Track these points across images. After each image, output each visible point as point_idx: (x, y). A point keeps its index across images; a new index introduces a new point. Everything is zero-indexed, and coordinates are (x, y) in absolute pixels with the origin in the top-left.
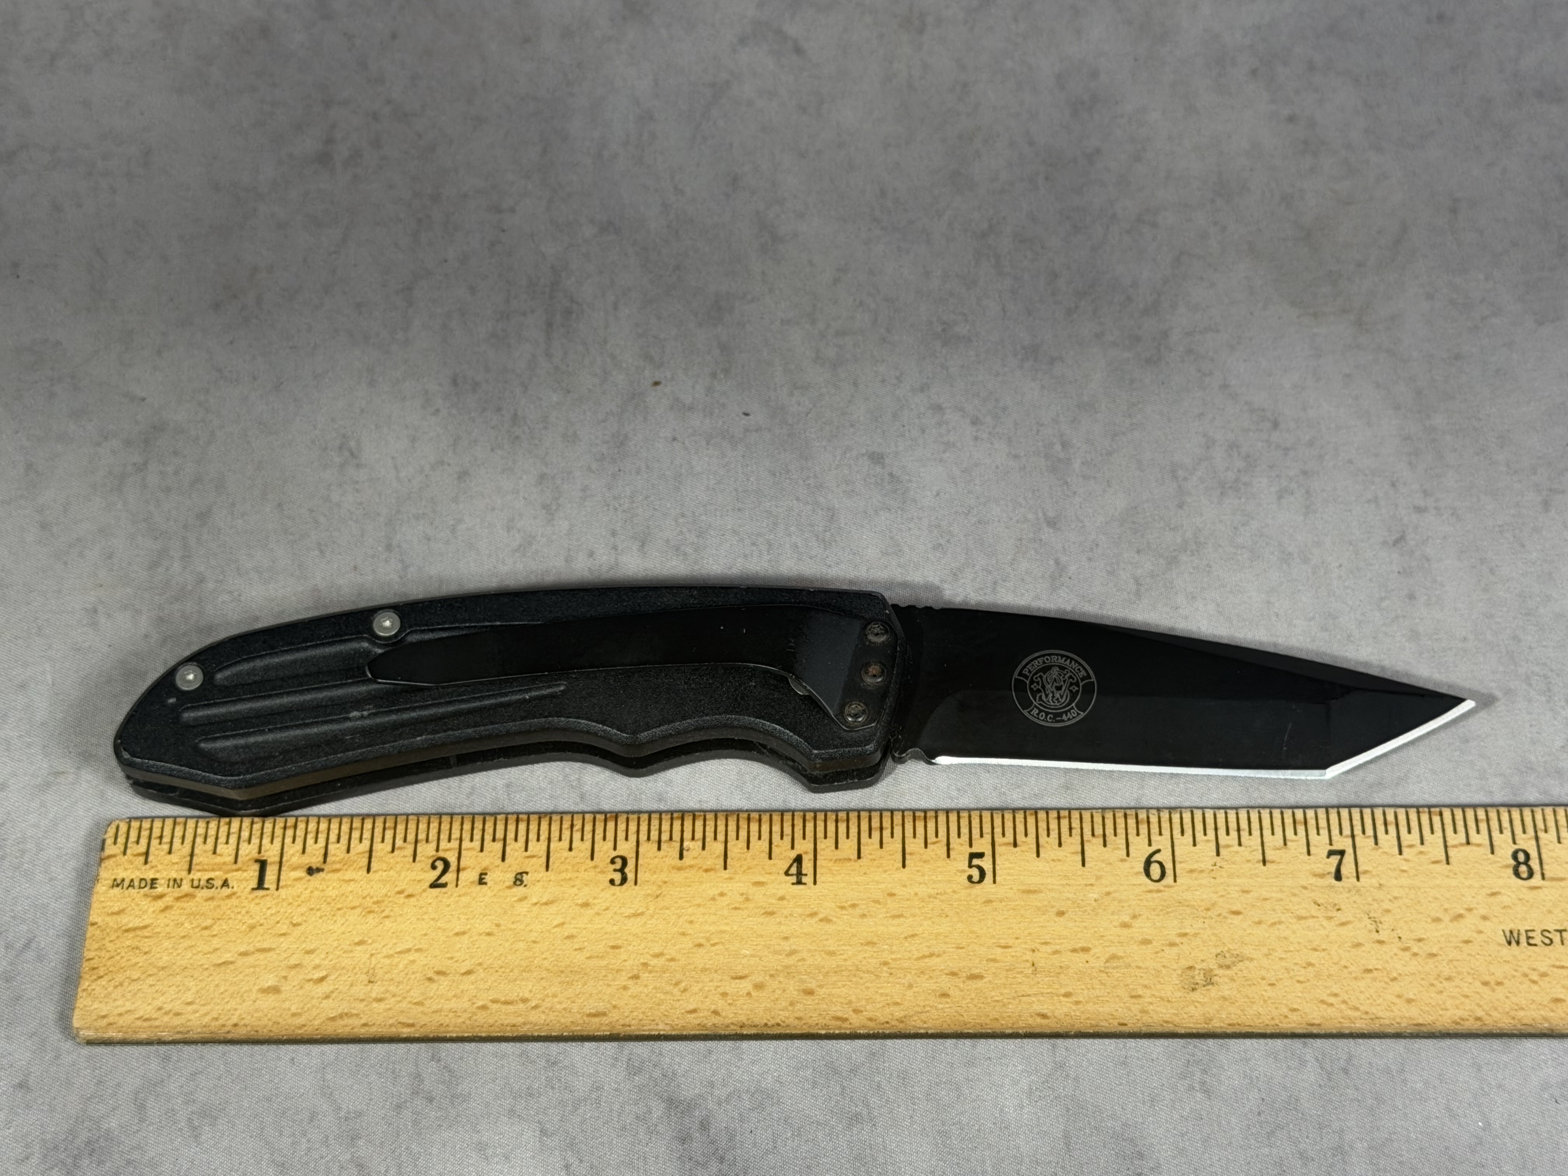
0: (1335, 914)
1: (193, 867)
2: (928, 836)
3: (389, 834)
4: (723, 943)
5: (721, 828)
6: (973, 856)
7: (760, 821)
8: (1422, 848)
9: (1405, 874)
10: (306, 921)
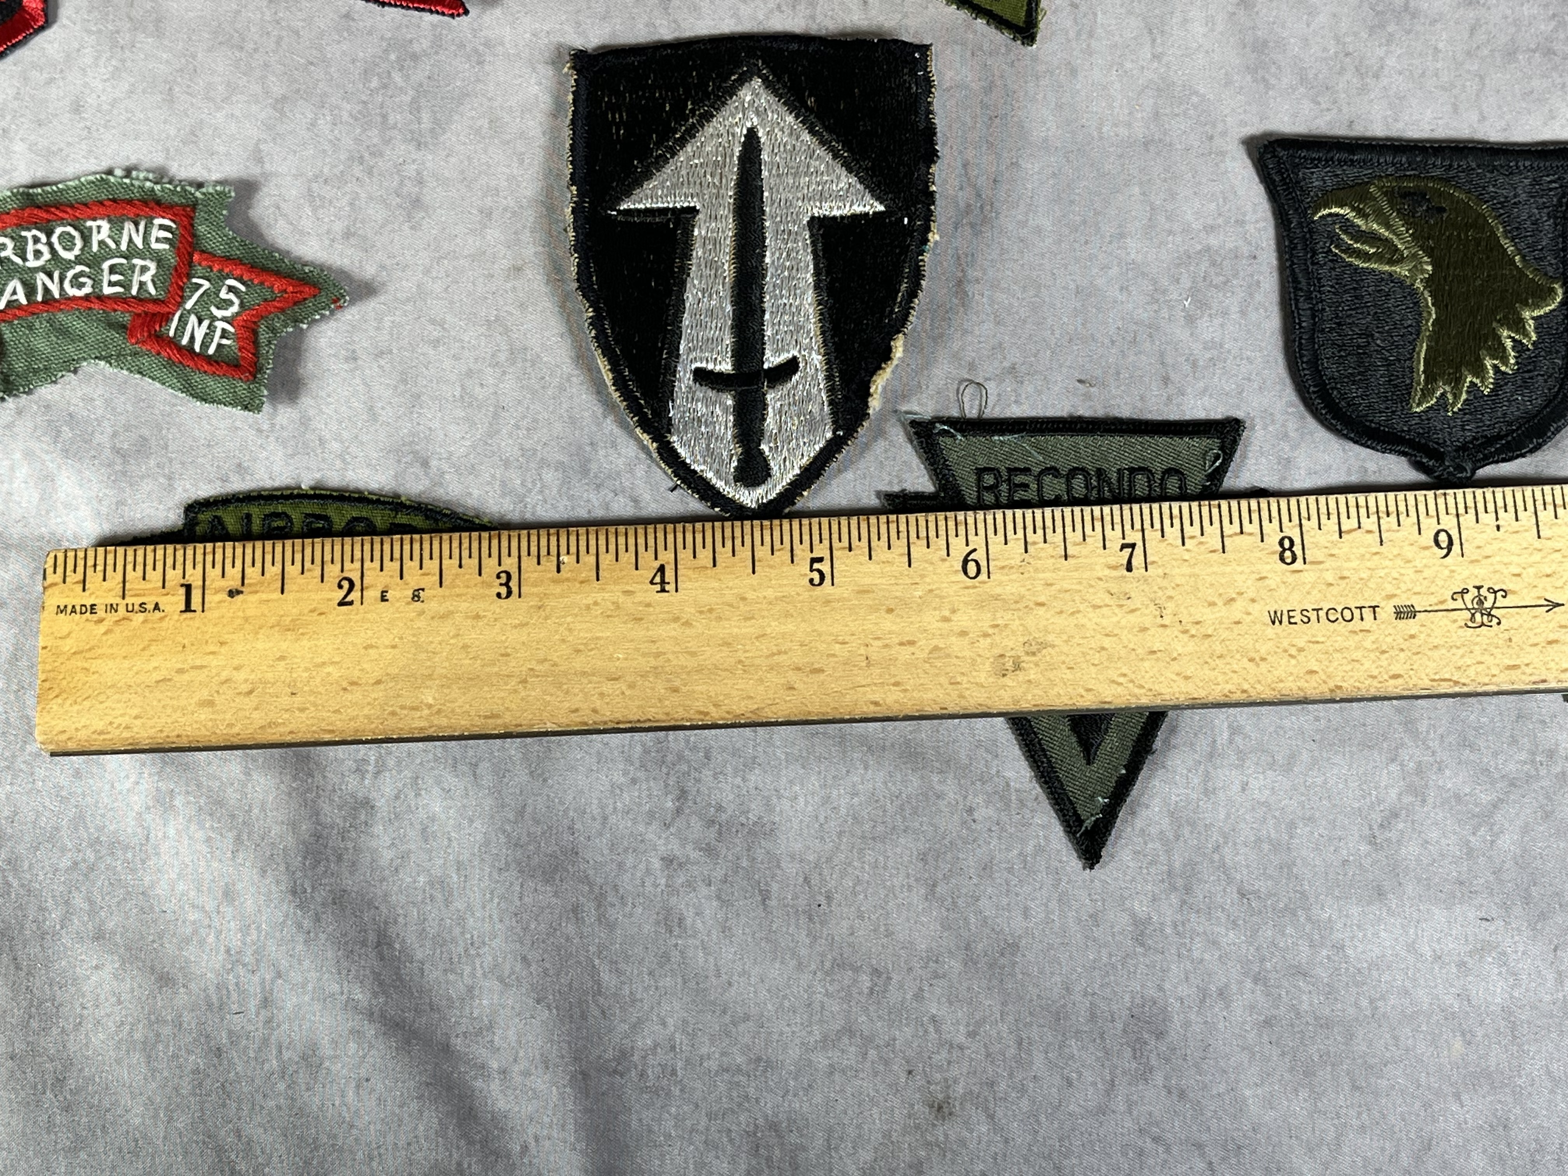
0: (1125, 602)
1: (127, 593)
2: (775, 543)
3: (298, 557)
4: (598, 649)
5: (593, 542)
7: (626, 534)
8: (1203, 539)
10: (231, 640)
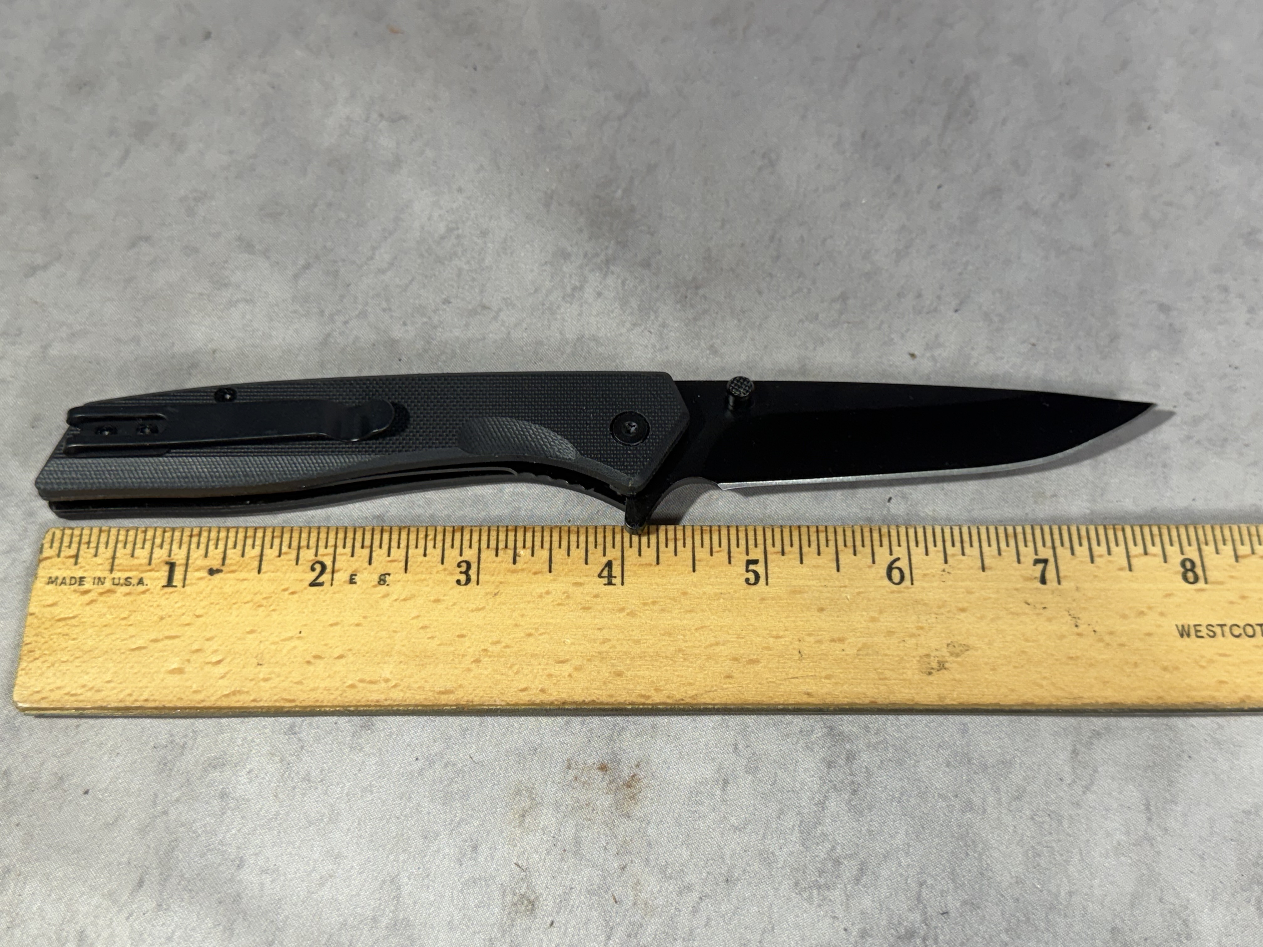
0: (1042, 611)
1: (115, 567)
2: (713, 546)
3: (277, 542)
4: (549, 634)
5: (547, 539)
6: (749, 562)
7: (578, 532)
8: (1110, 558)
9: (1097, 579)
10: (206, 613)
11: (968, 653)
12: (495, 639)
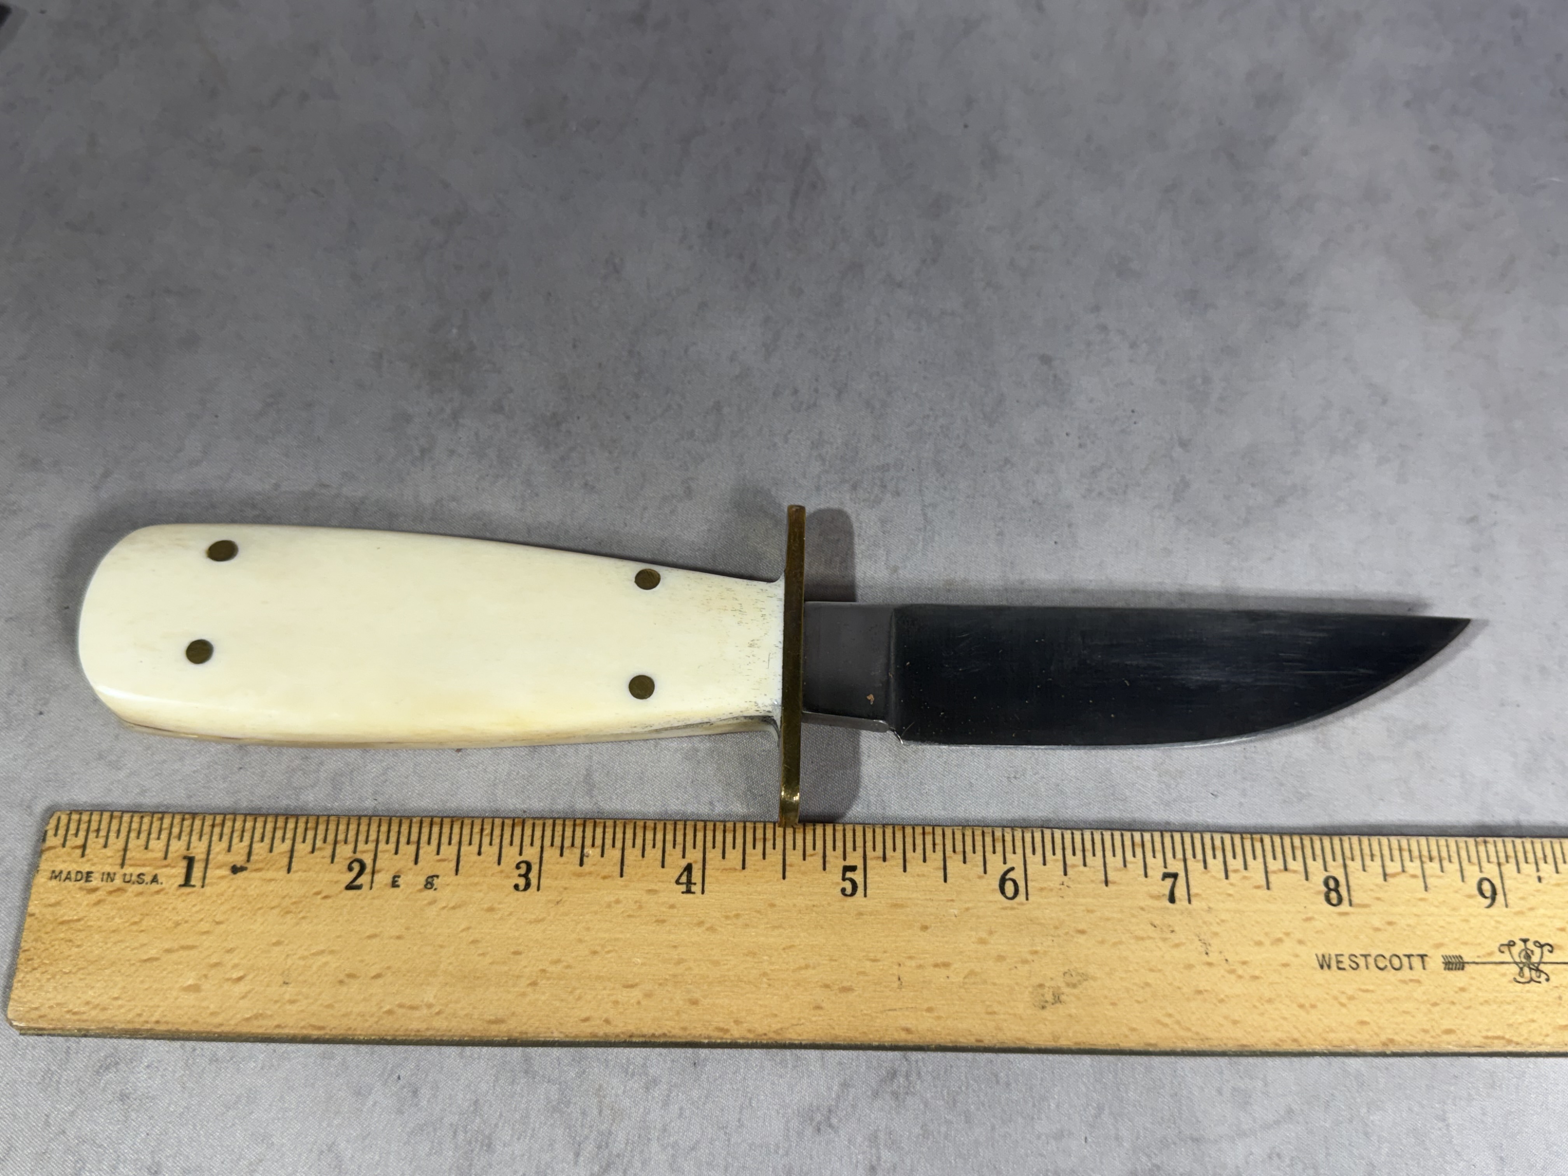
0: (1169, 935)
1: (127, 862)
2: (807, 848)
3: (310, 834)
4: (616, 951)
5: (619, 836)
6: (846, 869)
7: (653, 830)
8: (1245, 873)
9: (1231, 898)
10: (227, 920)
11: (1085, 983)
12: (555, 957)
